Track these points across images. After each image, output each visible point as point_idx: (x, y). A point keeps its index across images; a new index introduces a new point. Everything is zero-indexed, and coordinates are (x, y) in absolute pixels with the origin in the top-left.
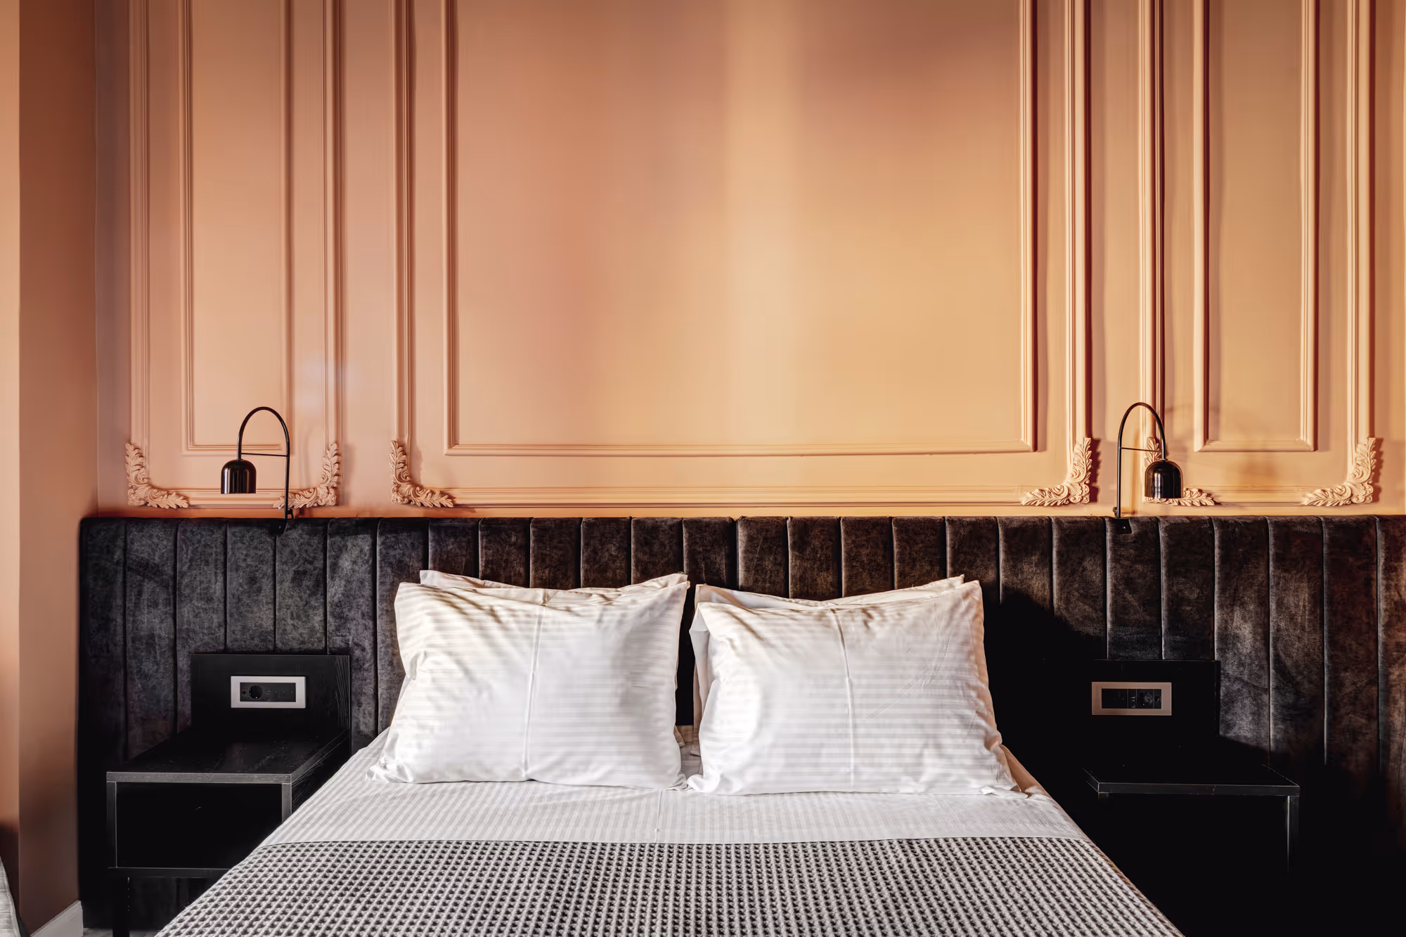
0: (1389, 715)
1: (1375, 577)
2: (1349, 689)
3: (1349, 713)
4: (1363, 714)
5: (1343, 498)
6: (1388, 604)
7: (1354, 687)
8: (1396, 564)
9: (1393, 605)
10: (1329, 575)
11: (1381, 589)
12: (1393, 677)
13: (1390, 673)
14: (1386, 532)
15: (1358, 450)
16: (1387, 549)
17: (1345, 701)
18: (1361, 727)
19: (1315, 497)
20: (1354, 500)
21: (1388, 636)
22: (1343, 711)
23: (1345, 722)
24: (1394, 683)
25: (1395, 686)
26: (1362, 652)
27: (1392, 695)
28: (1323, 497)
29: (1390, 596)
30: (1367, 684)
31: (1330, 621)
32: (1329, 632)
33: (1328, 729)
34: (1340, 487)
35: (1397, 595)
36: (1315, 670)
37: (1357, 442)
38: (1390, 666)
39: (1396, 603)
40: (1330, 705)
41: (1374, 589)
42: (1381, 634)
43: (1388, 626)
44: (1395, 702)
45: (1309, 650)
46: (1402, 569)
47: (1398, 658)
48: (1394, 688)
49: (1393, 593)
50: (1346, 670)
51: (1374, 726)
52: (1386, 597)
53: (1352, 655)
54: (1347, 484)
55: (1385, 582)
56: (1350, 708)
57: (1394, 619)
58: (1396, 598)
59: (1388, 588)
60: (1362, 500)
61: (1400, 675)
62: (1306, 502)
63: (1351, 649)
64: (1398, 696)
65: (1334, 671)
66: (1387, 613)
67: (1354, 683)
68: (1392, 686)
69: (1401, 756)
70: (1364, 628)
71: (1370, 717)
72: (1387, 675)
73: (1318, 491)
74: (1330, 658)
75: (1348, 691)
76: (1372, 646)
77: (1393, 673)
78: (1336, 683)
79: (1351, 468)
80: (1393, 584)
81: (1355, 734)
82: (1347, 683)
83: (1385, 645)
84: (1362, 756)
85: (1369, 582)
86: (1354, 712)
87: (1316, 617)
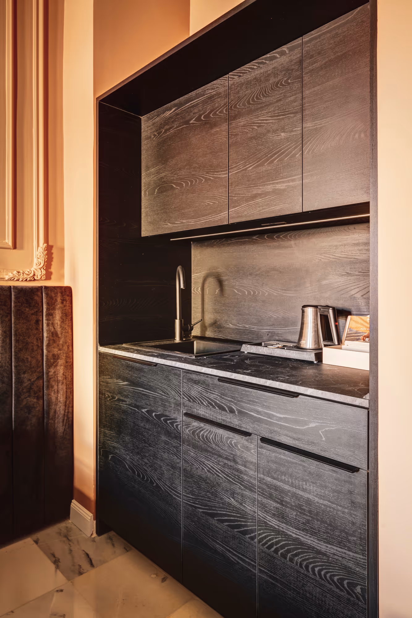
0: (49, 395)
1: (41, 319)
2: (26, 383)
3: (27, 397)
4: (35, 396)
5: (29, 276)
6: (48, 334)
7: (29, 382)
8: (52, 312)
9: (51, 335)
10: (15, 319)
11: (45, 325)
12: (51, 374)
13: (49, 372)
14: (47, 294)
15: (38, 250)
16: (48, 304)
17: (25, 390)
18: (33, 404)
19: (12, 275)
20: (36, 278)
21: (48, 351)
22: (23, 397)
23: (24, 403)
24: (51, 377)
25: (52, 378)
26: (34, 362)
27: (50, 383)
28: (17, 275)
29: (49, 329)
30: (36, 379)
31: (15, 346)
32: (15, 352)
33: (14, 409)
34: (28, 271)
35: (53, 328)
36: (5, 375)
37: (38, 246)
38: (49, 368)
39: (52, 333)
40: (15, 394)
41: (41, 326)
42: (45, 351)
43: (48, 345)
44: (52, 387)
45: (2, 364)
46: (55, 315)
47: (54, 363)
48: (52, 379)
49: (51, 327)
50: (24, 373)
51: (41, 402)
52: (47, 330)
53: (28, 364)
54: (33, 269)
55: (46, 321)
56: (27, 394)
57: (51, 342)
58: (53, 330)
59: (48, 325)
60: (39, 278)
61: (55, 372)
62: (7, 277)
63: (27, 360)
64: (53, 383)
65: (18, 374)
66: (48, 339)
67: (30, 380)
68: (50, 378)
69: (55, 416)
70: (35, 348)
71: (38, 398)
72: (48, 373)
73: (15, 272)
74: (16, 367)
75: (25, 385)
76: (39, 357)
77: (51, 372)
78: (19, 381)
79: (35, 261)
80: (51, 322)
81: (29, 409)
82: (26, 380)
83: (47, 356)
84: (34, 420)
85: (38, 322)
86: (29, 396)
87: (6, 344)
